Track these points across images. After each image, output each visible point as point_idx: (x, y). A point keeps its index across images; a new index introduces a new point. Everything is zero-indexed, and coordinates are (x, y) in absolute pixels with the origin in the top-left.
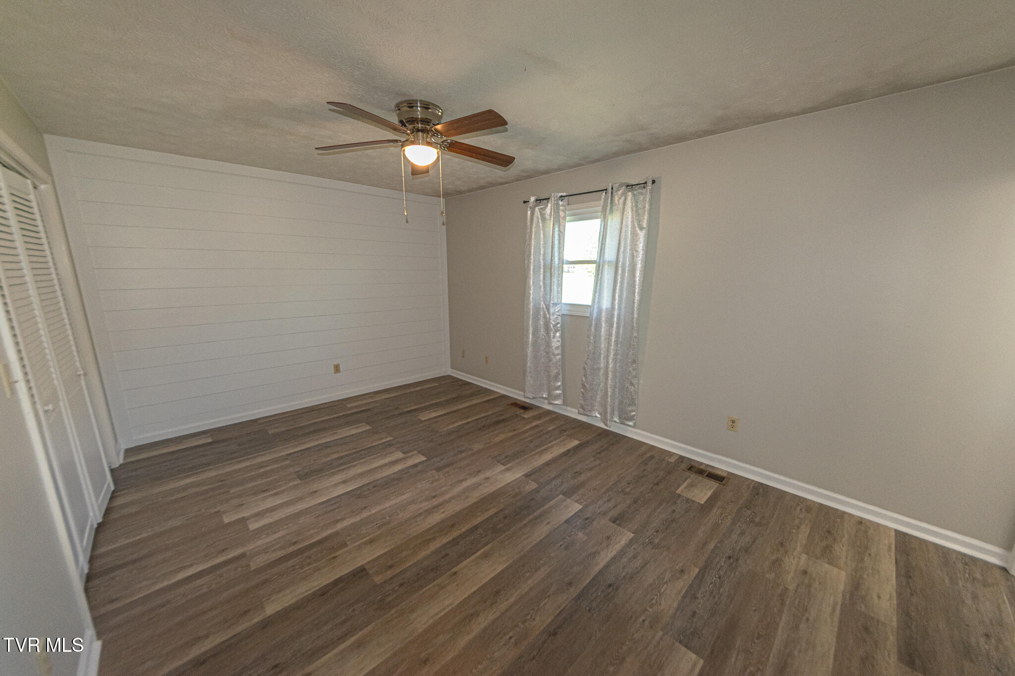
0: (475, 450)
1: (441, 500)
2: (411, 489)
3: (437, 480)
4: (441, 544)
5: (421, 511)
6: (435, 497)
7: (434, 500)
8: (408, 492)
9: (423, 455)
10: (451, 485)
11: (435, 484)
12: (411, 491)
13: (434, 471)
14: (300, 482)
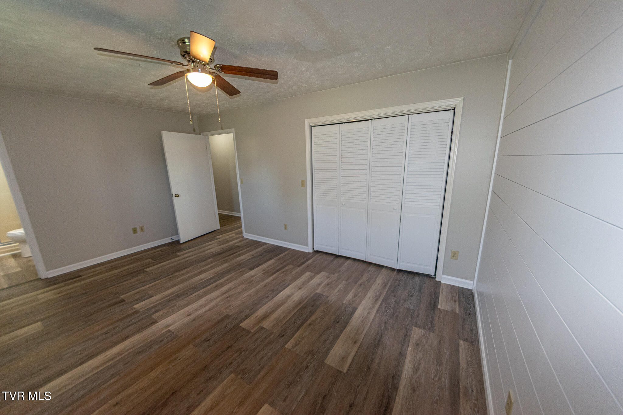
0: (191, 346)
1: (223, 297)
2: (243, 299)
3: (226, 308)
4: (221, 280)
5: (234, 290)
6: (227, 297)
7: (227, 296)
8: (244, 297)
9: (244, 329)
10: (217, 306)
11: (228, 305)
12: (243, 298)
13: (231, 314)
14: (318, 291)
